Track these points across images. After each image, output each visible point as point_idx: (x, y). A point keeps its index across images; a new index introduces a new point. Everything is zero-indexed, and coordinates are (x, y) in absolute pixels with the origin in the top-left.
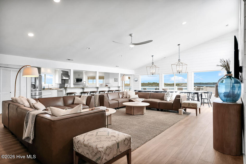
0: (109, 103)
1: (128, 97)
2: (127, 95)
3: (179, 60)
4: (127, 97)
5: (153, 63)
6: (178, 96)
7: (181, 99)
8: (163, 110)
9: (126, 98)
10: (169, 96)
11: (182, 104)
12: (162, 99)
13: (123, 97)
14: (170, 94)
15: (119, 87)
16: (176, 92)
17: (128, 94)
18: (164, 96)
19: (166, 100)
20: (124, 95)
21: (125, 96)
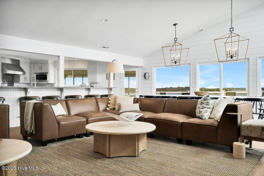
0: (59, 123)
1: (117, 108)
2: (114, 105)
3: (231, 30)
4: (114, 109)
5: (176, 39)
6: (232, 108)
7: (239, 114)
8: (192, 141)
9: (113, 111)
10: (208, 106)
11: (242, 128)
12: (192, 113)
13: (108, 109)
14: (212, 102)
15: (111, 89)
16: (224, 98)
17: (118, 101)
18: (195, 108)
19: (199, 118)
20: (109, 104)
21: (111, 106)
